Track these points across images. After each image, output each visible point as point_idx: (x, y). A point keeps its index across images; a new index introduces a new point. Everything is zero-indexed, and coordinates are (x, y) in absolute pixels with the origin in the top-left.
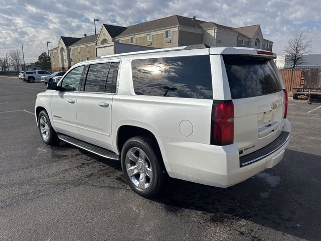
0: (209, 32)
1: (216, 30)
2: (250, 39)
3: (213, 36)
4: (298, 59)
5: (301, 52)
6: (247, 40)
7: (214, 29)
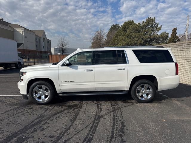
0: (18, 31)
1: (23, 30)
2: (40, 37)
3: (22, 33)
4: (64, 50)
5: (65, 47)
6: (39, 38)
7: (22, 29)
